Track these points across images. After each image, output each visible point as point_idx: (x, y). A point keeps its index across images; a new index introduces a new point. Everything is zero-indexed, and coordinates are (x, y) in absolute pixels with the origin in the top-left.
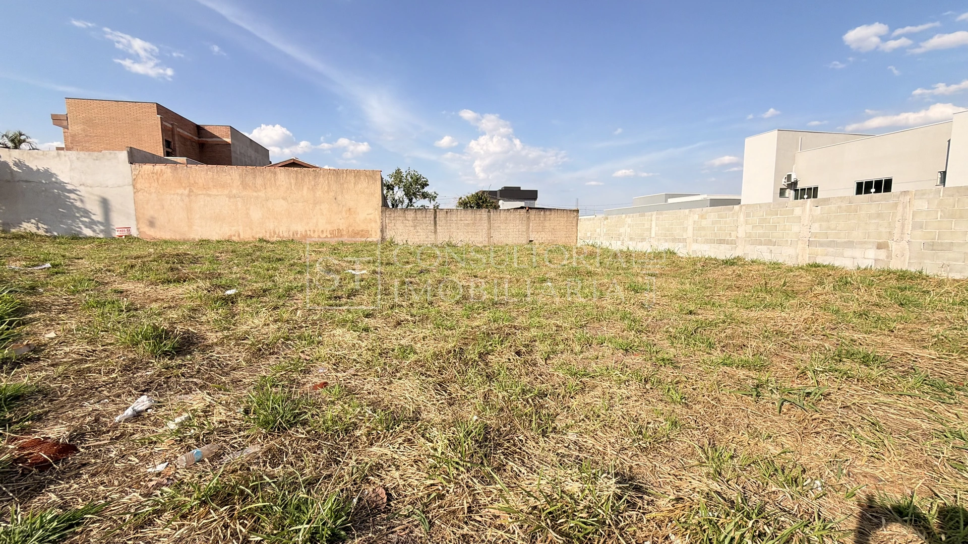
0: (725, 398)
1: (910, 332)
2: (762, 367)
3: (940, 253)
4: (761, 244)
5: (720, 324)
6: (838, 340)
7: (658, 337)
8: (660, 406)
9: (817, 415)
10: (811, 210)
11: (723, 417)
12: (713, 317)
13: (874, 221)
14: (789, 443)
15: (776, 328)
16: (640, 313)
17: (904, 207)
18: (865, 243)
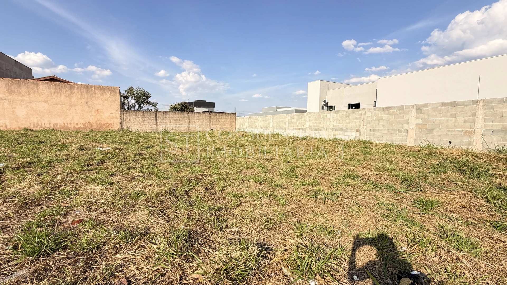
0: (303, 200)
1: (367, 165)
2: (317, 185)
3: (376, 133)
4: (315, 130)
5: (301, 167)
6: (344, 170)
7: (275, 174)
8: (276, 208)
9: (338, 203)
10: (333, 116)
11: (303, 209)
12: (297, 163)
13: (354, 120)
14: (328, 216)
15: (322, 167)
16: (267, 164)
17: (364, 115)
18: (352, 129)
